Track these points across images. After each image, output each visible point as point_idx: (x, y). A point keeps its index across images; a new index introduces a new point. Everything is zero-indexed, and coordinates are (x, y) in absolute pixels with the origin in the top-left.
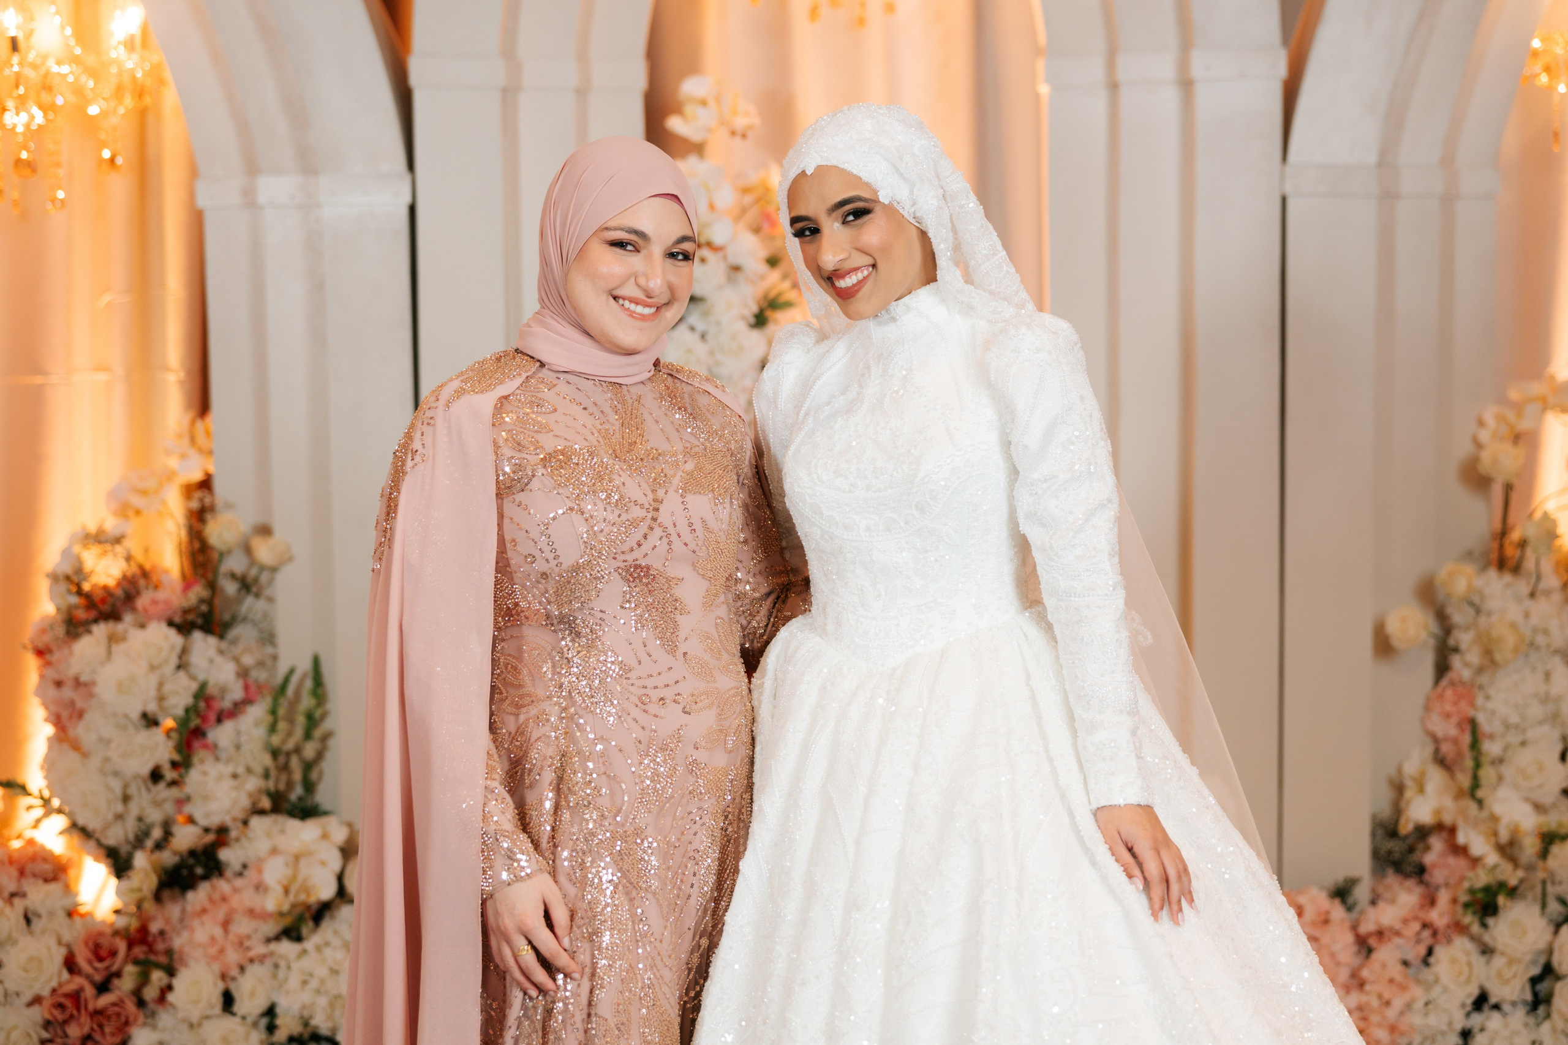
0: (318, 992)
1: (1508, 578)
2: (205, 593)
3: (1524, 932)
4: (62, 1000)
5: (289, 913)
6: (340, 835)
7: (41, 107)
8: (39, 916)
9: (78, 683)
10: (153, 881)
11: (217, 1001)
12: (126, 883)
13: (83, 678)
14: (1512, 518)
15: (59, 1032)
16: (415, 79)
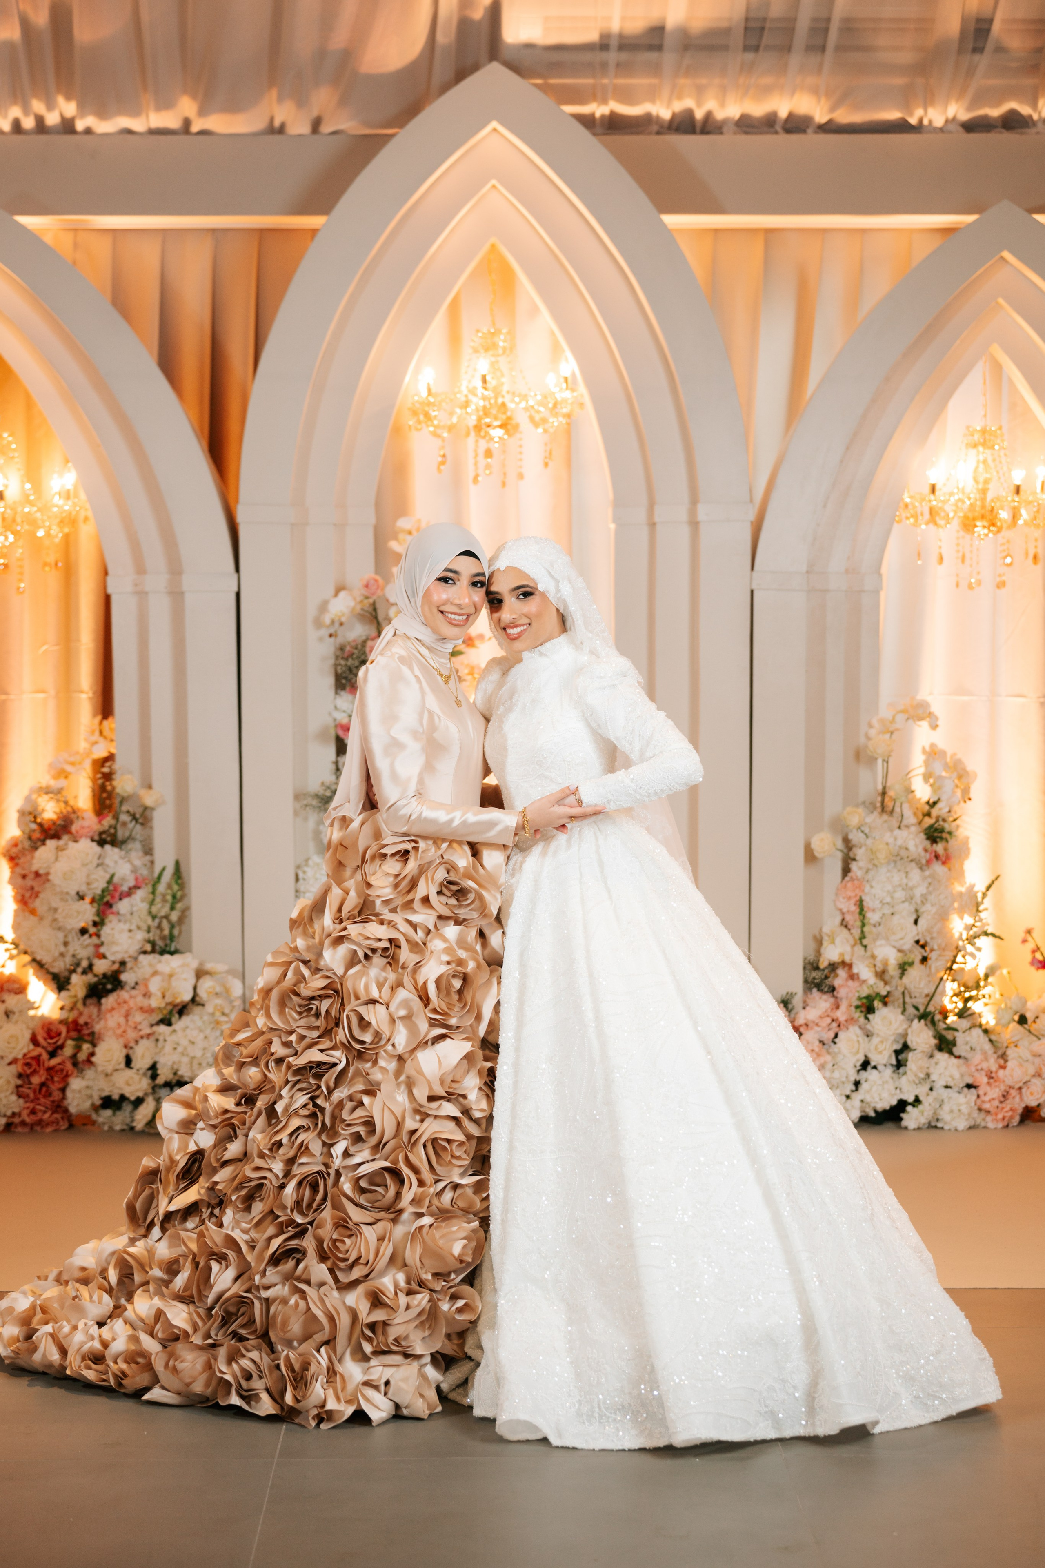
0: (183, 1054)
1: (885, 817)
2: (113, 822)
3: (891, 1023)
4: (29, 1061)
5: (165, 1008)
6: (194, 964)
7: (12, 533)
8: (14, 1013)
9: (37, 874)
10: (81, 992)
11: (122, 1061)
12: (64, 994)
13: (41, 872)
14: (888, 784)
15: (26, 1080)
16: (241, 518)
